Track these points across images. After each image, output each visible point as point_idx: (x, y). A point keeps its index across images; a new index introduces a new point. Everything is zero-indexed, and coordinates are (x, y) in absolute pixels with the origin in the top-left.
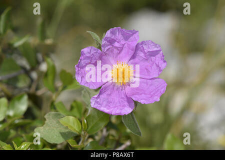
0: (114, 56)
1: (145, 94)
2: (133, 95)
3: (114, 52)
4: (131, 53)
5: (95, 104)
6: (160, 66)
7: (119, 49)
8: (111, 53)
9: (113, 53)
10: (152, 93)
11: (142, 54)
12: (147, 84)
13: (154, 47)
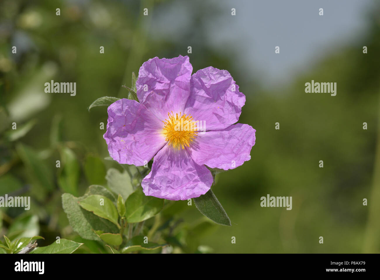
0: (159, 106)
1: (225, 154)
2: (207, 160)
3: (158, 99)
4: (185, 94)
5: (149, 190)
6: (236, 104)
7: (164, 92)
8: (153, 103)
9: (157, 102)
10: (235, 151)
11: (202, 93)
12: (224, 138)
13: (218, 76)
